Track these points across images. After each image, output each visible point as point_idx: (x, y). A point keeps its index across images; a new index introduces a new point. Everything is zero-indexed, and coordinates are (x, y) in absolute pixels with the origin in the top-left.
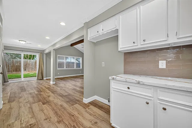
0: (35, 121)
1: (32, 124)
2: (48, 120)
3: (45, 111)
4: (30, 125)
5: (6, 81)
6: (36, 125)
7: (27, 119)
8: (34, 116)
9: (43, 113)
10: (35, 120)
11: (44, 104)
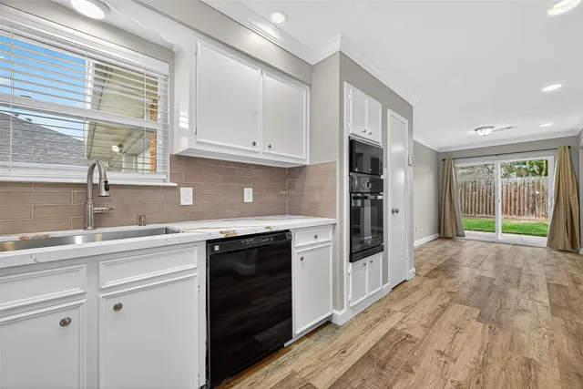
0: (421, 338)
1: (411, 337)
2: (443, 359)
3: (462, 337)
4: (408, 335)
5: (460, 233)
6: (414, 345)
7: (414, 323)
8: (429, 327)
9: (452, 337)
10: (423, 333)
11: (481, 318)
